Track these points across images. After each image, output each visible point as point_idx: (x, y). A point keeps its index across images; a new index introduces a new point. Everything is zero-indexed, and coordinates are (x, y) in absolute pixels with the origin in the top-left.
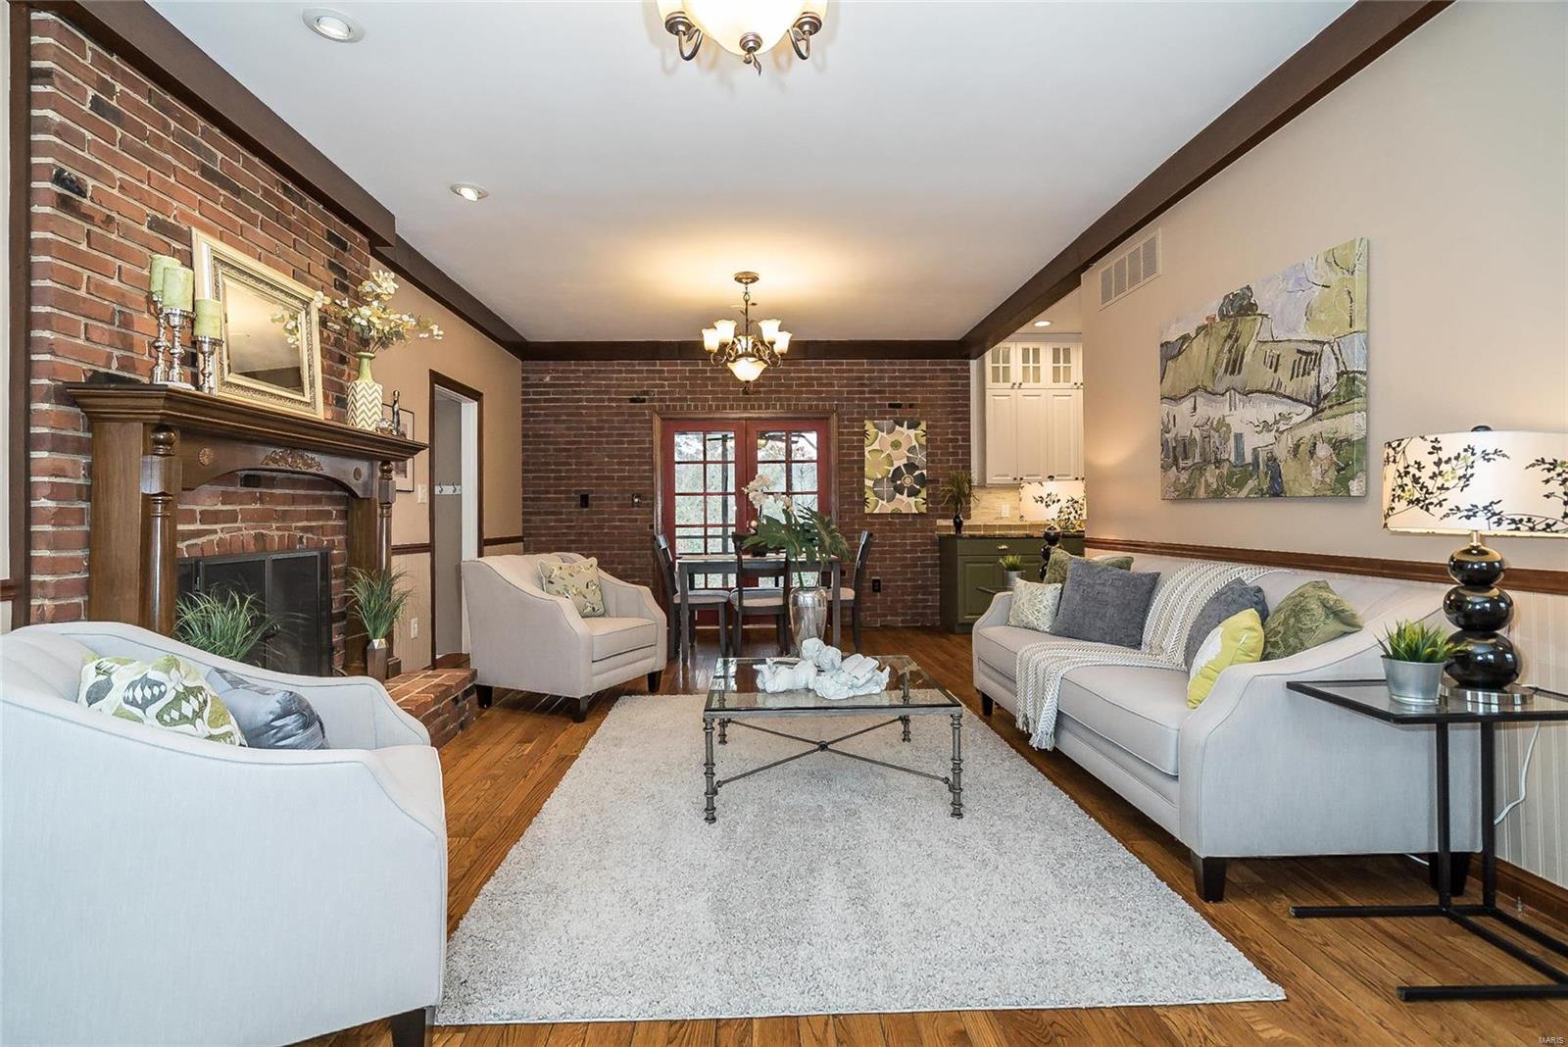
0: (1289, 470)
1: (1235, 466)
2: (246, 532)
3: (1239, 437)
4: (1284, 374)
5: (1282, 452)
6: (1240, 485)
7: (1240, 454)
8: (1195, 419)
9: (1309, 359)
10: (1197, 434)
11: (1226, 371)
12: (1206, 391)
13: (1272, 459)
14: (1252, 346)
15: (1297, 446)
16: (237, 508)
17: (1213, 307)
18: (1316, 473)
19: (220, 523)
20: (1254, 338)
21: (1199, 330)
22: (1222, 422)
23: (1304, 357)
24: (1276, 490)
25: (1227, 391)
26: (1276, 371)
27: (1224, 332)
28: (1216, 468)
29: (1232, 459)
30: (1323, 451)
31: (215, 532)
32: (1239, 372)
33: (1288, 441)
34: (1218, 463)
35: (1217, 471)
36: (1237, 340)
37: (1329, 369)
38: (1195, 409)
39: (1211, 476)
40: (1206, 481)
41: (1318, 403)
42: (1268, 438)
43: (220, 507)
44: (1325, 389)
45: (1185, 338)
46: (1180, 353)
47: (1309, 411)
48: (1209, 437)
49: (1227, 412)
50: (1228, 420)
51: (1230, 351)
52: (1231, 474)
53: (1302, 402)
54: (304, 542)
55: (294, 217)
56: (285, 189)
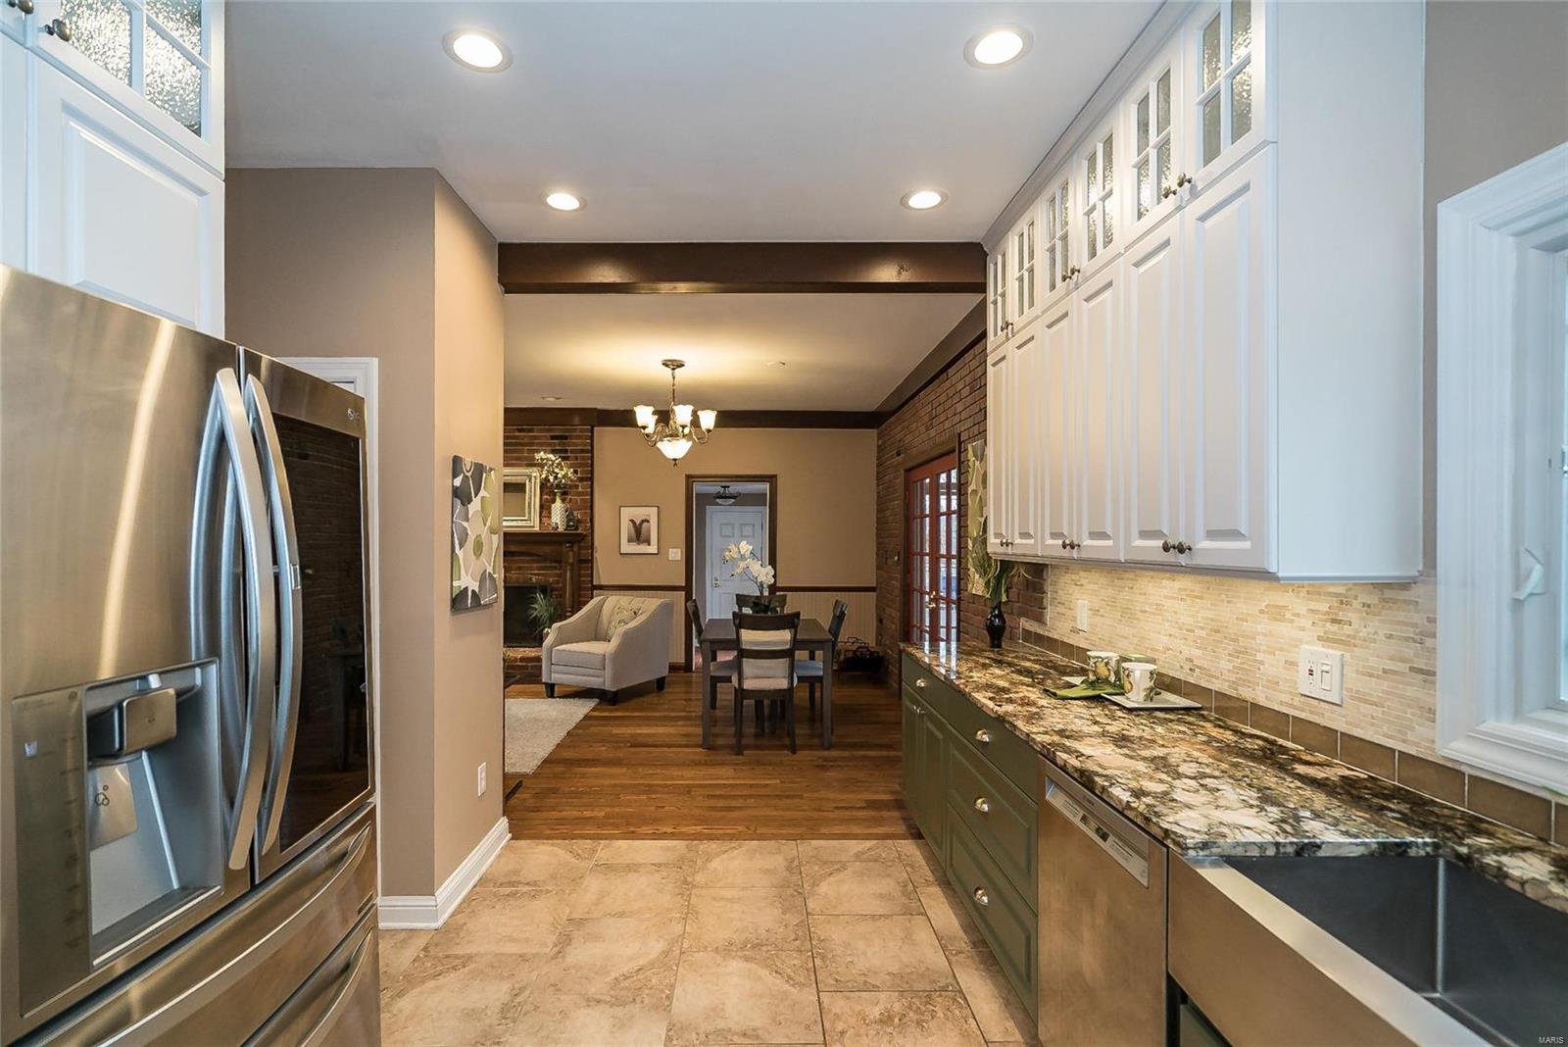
54: (534, 580)
55: (526, 441)
56: (520, 431)
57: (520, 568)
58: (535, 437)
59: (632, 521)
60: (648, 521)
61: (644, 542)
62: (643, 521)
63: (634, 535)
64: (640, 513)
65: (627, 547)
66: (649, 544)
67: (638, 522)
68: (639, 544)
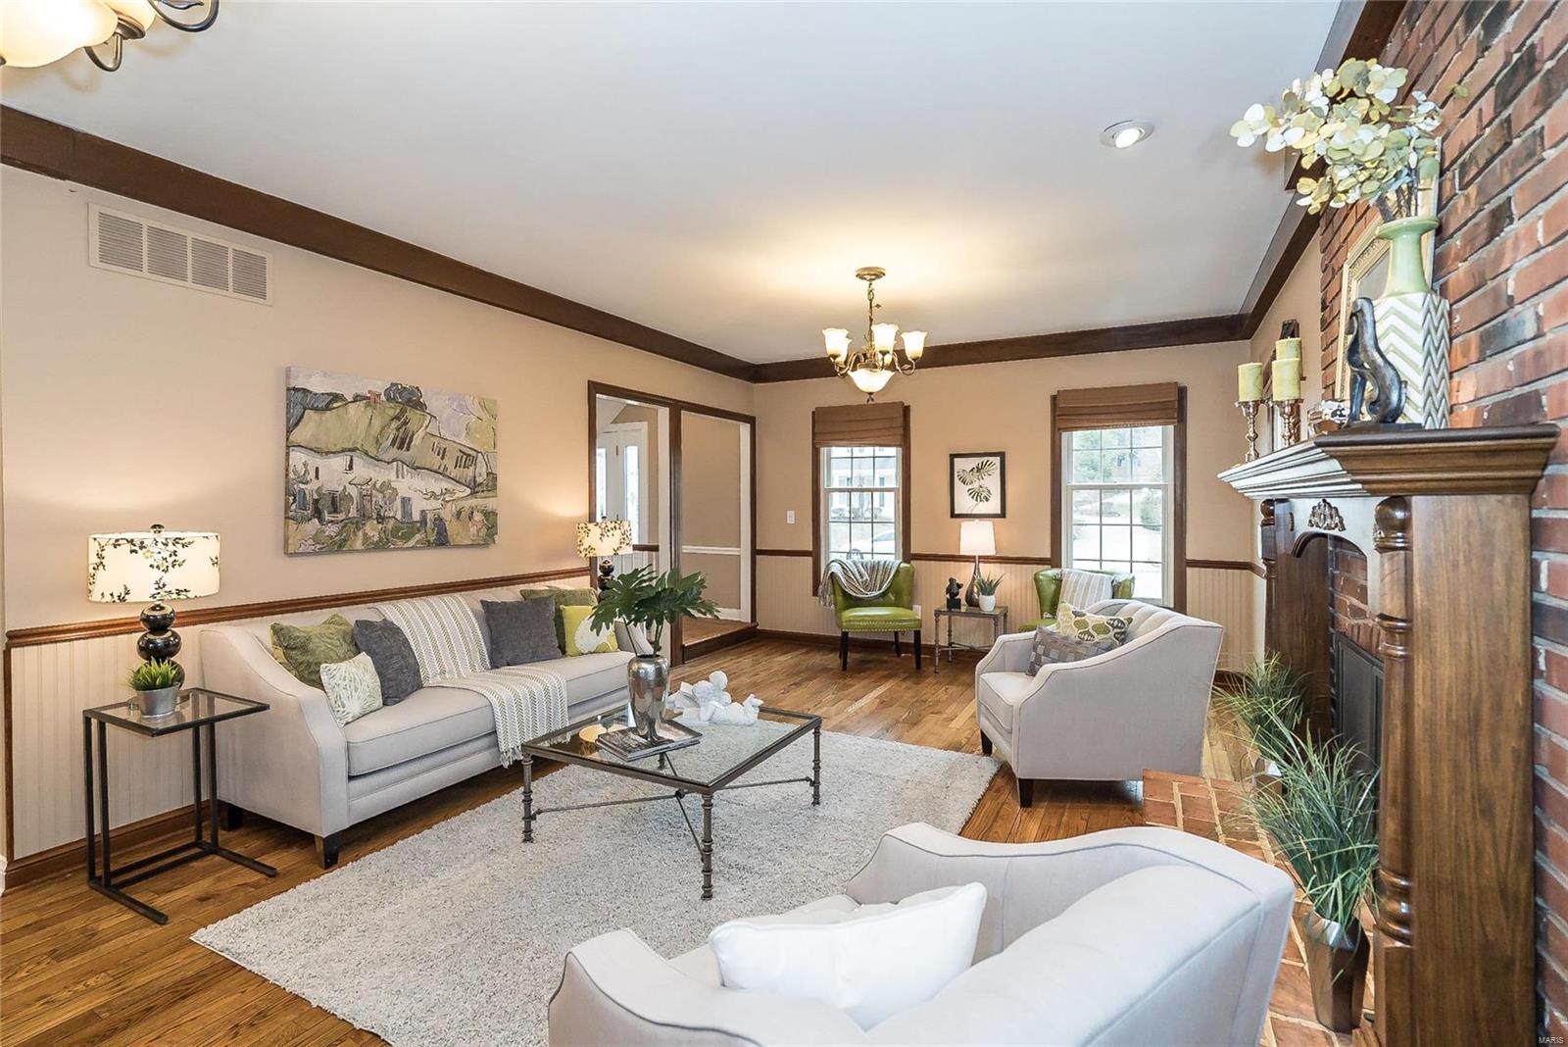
0: (452, 527)
1: (402, 523)
3: (406, 501)
4: (449, 462)
5: (447, 514)
6: (407, 537)
7: (407, 513)
8: (351, 476)
9: (467, 458)
10: (353, 491)
11: (393, 443)
12: (366, 454)
13: (439, 522)
14: (421, 433)
15: (459, 513)
17: (380, 386)
18: (473, 530)
20: (423, 428)
21: (357, 398)
22: (386, 485)
23: (465, 457)
24: (442, 540)
25: (393, 461)
26: (442, 458)
27: (391, 413)
28: (379, 523)
29: (399, 517)
30: (478, 517)
32: (408, 449)
33: (452, 508)
34: (381, 519)
35: (380, 526)
36: (405, 423)
37: (481, 470)
38: (351, 467)
39: (372, 529)
40: (365, 534)
41: (475, 488)
42: (436, 504)
44: (479, 480)
45: (336, 397)
46: (327, 408)
47: (468, 491)
48: (371, 495)
49: (393, 476)
50: (393, 485)
51: (398, 429)
52: (396, 529)
53: (463, 484)
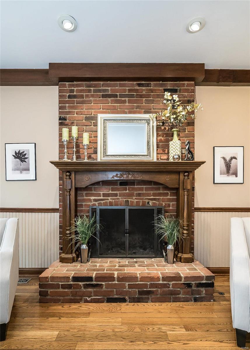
2: (121, 199)
16: (118, 192)
19: (110, 197)
31: (108, 199)
43: (111, 192)
54: (151, 203)
55: (144, 93)
56: (139, 85)
57: (139, 195)
58: (152, 91)
59: (224, 158)
60: (235, 158)
61: (233, 174)
62: (232, 158)
63: (224, 168)
64: (228, 153)
65: (219, 178)
66: (236, 176)
67: (228, 159)
68: (228, 175)
